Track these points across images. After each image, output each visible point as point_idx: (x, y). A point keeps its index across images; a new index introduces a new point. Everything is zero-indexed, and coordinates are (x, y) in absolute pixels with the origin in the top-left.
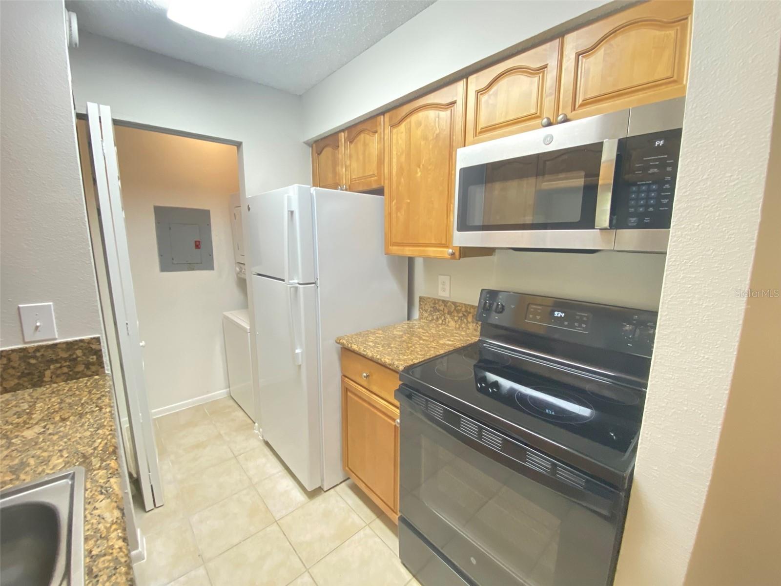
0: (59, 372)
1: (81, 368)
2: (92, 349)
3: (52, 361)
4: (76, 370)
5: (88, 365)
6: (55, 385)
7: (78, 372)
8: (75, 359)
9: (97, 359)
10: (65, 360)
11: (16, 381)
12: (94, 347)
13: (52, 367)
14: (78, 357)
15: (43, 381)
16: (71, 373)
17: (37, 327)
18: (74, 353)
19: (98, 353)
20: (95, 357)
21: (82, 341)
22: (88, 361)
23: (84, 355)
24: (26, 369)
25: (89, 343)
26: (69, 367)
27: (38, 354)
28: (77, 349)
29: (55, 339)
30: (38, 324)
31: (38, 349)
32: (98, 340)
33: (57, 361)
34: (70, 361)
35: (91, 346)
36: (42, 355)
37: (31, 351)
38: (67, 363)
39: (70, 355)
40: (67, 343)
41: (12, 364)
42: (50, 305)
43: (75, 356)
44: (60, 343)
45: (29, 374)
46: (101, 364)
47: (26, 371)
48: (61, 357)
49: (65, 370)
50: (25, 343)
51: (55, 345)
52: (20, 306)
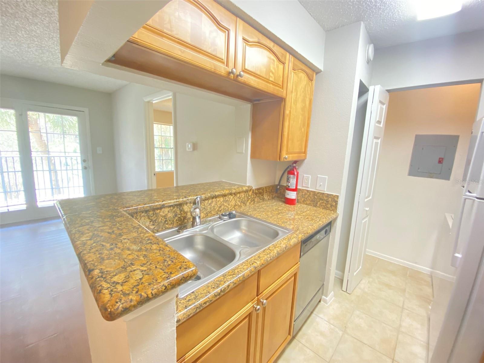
0: (322, 204)
1: (329, 206)
2: (335, 200)
3: (321, 199)
4: (327, 206)
5: (332, 206)
6: (319, 209)
7: (328, 207)
8: (328, 202)
9: (335, 205)
10: (325, 200)
11: (310, 202)
12: (336, 199)
13: (321, 201)
14: (329, 201)
15: (317, 206)
16: (325, 206)
17: (321, 185)
18: (328, 199)
19: (336, 202)
20: (335, 203)
21: (332, 195)
22: (332, 204)
23: (331, 201)
24: (313, 199)
25: (334, 197)
26: (325, 203)
27: (318, 195)
28: (329, 198)
29: (325, 191)
30: (321, 184)
31: (318, 193)
32: (338, 196)
33: (322, 200)
34: (326, 201)
35: (335, 198)
36: (319, 196)
37: (316, 193)
38: (325, 202)
39: (327, 199)
40: (328, 194)
41: (310, 195)
42: (326, 178)
43: (328, 200)
44: (325, 193)
45: (314, 201)
46: (336, 207)
47: (313, 200)
48: (324, 199)
49: (324, 204)
50: (316, 190)
51: (323, 193)
52: (318, 176)
